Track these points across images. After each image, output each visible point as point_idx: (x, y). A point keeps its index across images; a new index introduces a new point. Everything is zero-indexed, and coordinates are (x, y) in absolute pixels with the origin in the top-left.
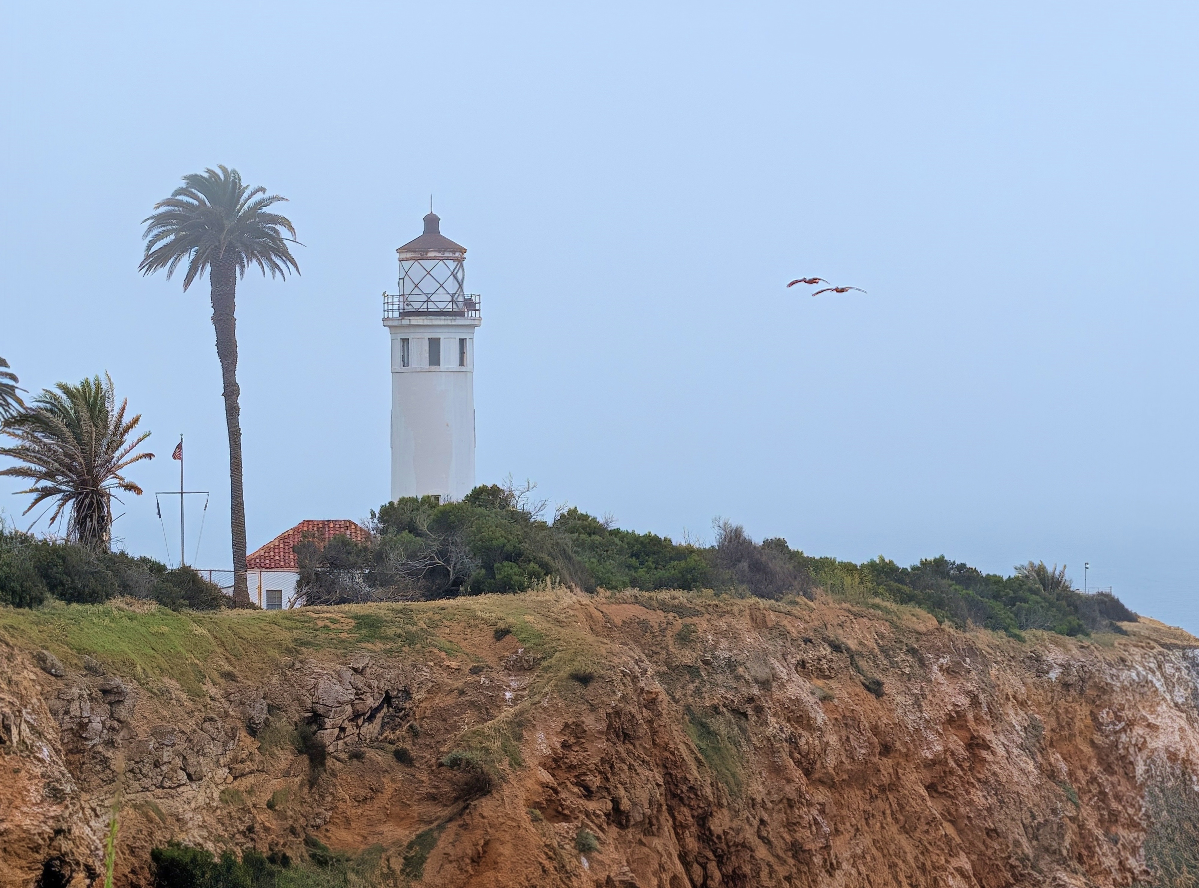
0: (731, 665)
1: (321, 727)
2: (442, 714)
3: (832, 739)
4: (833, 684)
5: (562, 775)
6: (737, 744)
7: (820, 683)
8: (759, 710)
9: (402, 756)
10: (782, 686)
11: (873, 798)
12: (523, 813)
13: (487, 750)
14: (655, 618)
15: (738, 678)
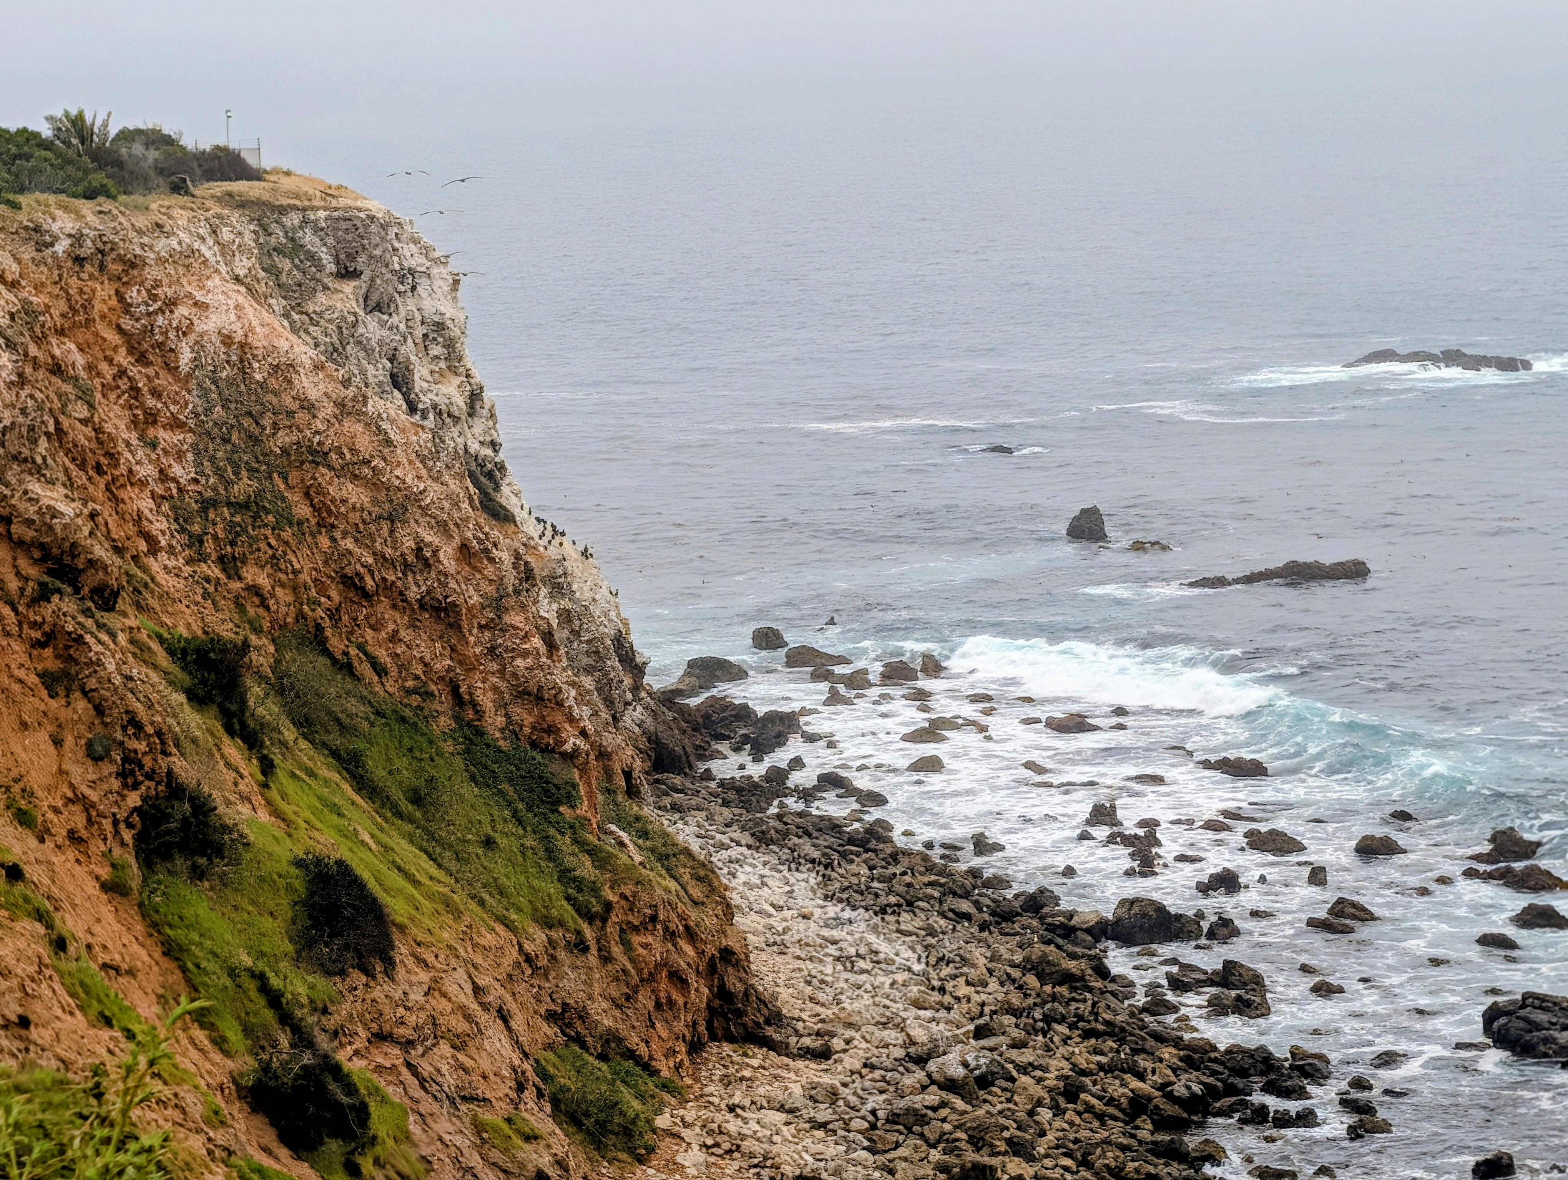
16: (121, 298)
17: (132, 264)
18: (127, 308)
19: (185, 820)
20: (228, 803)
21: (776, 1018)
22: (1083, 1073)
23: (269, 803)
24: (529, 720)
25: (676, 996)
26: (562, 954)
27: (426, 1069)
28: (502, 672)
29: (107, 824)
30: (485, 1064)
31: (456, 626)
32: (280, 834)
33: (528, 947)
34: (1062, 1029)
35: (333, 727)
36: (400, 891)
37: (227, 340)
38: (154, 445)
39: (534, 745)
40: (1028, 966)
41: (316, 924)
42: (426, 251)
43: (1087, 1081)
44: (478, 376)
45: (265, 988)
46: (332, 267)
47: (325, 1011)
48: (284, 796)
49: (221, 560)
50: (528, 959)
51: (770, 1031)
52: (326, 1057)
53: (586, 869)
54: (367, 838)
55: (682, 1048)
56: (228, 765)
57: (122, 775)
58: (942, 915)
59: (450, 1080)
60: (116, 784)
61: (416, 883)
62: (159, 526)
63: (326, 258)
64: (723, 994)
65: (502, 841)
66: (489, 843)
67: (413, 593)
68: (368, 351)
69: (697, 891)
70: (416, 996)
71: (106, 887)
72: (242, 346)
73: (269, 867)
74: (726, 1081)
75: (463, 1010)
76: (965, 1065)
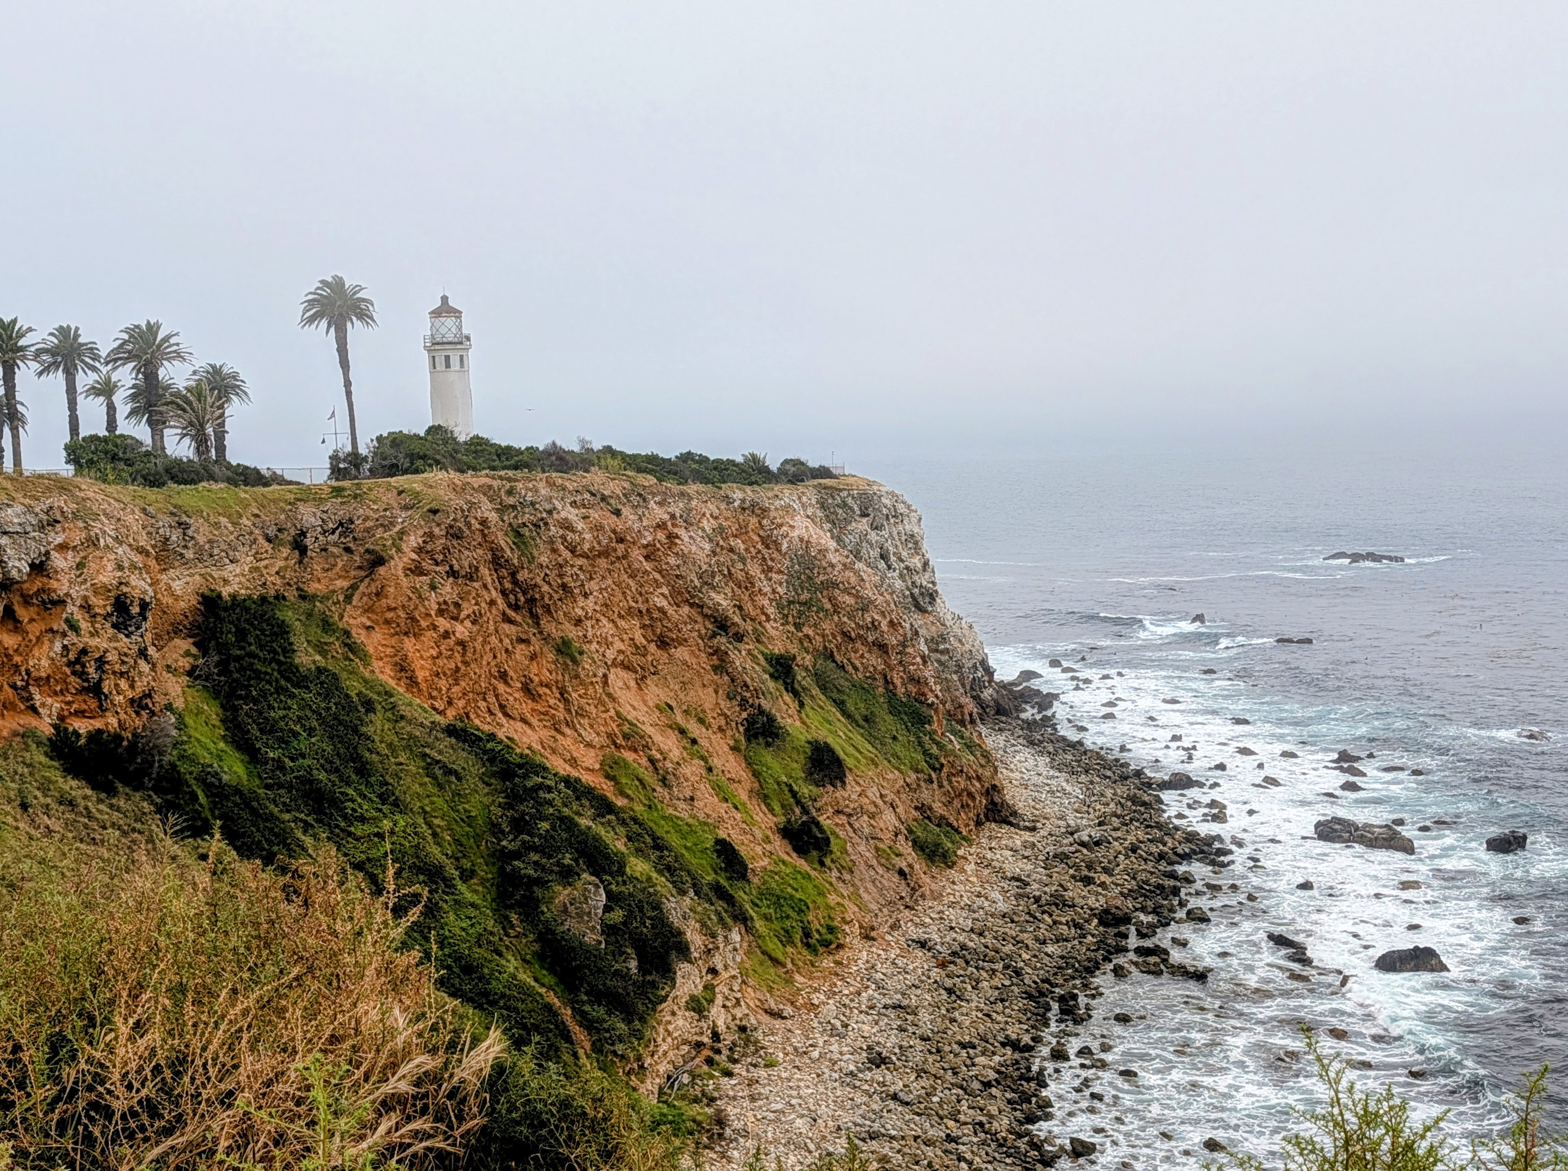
0: (533, 504)
1: (305, 537)
2: (367, 530)
3: (588, 536)
4: (591, 511)
5: (423, 556)
6: (534, 539)
7: (584, 511)
8: (546, 524)
9: (348, 550)
10: (558, 513)
11: (612, 563)
12: (400, 573)
13: (384, 545)
14: (496, 484)
15: (536, 510)
16: (760, 523)
17: (765, 510)
18: (762, 526)
19: (763, 724)
20: (783, 718)
21: (1014, 814)
22: (1141, 842)
23: (801, 718)
24: (915, 690)
25: (970, 802)
26: (922, 784)
27: (857, 825)
28: (904, 671)
29: (734, 724)
30: (882, 825)
31: (887, 652)
32: (804, 731)
33: (908, 780)
34: (1137, 824)
35: (835, 690)
36: (853, 755)
37: (801, 540)
38: (770, 579)
39: (916, 700)
40: (1128, 798)
41: (814, 766)
42: (909, 507)
43: (1142, 845)
44: (927, 556)
45: (791, 790)
46: (858, 512)
47: (815, 800)
48: (807, 716)
49: (795, 624)
50: (908, 785)
51: (1011, 819)
52: (814, 818)
53: (935, 750)
54: (841, 734)
55: (972, 823)
56: (785, 703)
57: (740, 705)
58: (1098, 776)
59: (867, 831)
60: (738, 709)
61: (860, 753)
62: (771, 611)
63: (856, 508)
64: (993, 803)
65: (900, 738)
66: (895, 738)
67: (870, 639)
68: (871, 545)
69: (983, 762)
70: (854, 797)
71: (732, 749)
72: (808, 542)
73: (796, 743)
74: (990, 838)
75: (874, 803)
76: (1090, 836)
